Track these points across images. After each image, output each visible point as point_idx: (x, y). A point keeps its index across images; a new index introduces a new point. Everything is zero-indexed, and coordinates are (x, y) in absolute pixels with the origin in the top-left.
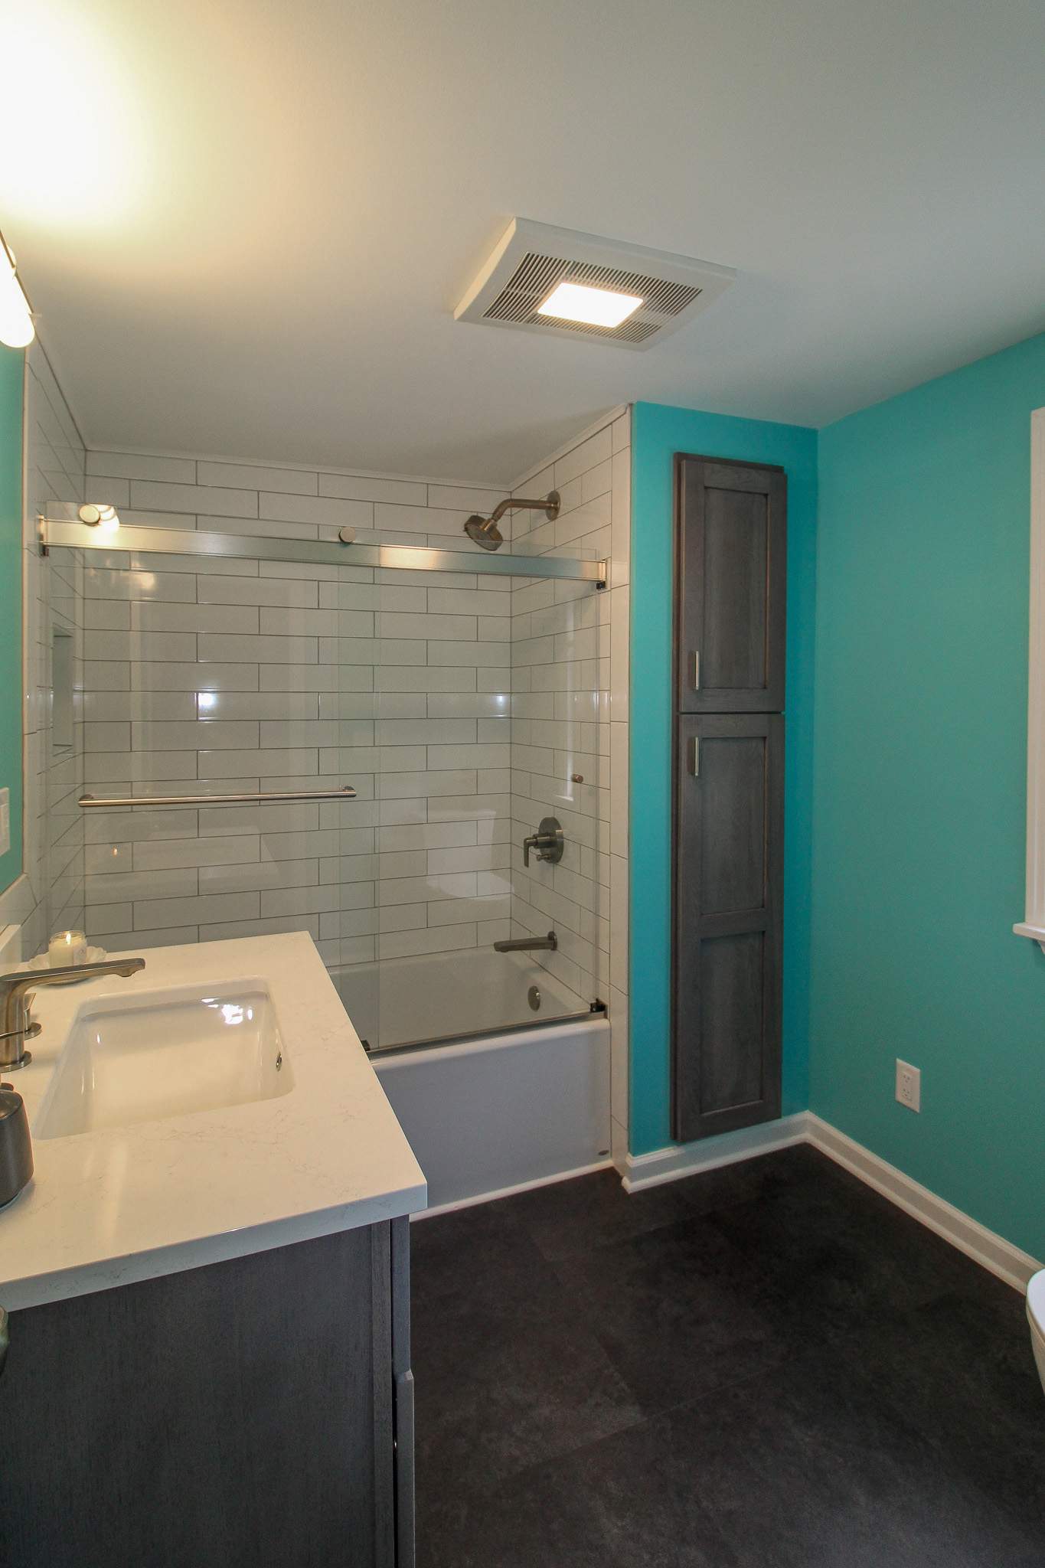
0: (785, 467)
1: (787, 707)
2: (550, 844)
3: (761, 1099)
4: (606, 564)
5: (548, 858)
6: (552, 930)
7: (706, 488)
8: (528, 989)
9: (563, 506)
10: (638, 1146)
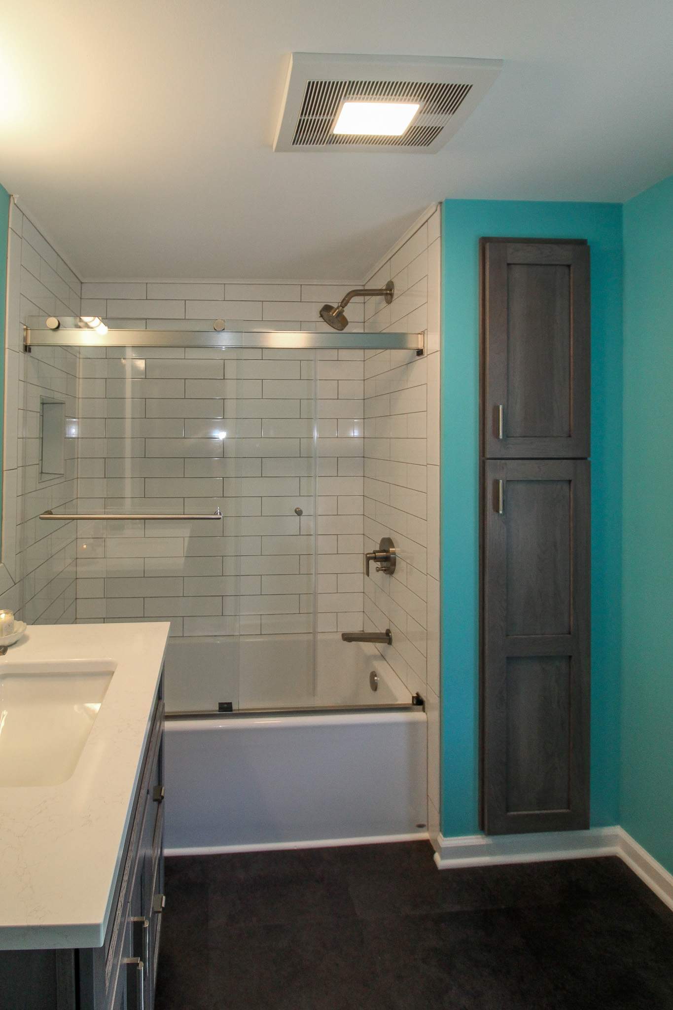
0: (589, 241)
1: (592, 454)
2: (386, 559)
3: (569, 808)
4: (424, 335)
5: (385, 570)
6: (388, 628)
7: (509, 264)
8: (370, 672)
9: (396, 292)
10: (448, 830)
